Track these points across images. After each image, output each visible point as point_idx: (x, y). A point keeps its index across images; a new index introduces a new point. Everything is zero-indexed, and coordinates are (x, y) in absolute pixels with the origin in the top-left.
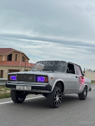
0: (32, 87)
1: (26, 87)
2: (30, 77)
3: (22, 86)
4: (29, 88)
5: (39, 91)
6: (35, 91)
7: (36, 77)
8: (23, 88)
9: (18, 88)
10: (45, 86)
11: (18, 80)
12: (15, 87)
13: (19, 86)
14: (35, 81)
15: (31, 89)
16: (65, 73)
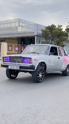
0: (20, 67)
1: (15, 66)
2: (18, 59)
3: (13, 66)
4: (18, 67)
5: (25, 70)
6: (23, 70)
7: (23, 59)
8: (14, 67)
9: (10, 68)
10: (29, 66)
11: (10, 62)
12: (8, 67)
13: (10, 66)
14: (22, 62)
15: (19, 68)
16: (48, 55)
